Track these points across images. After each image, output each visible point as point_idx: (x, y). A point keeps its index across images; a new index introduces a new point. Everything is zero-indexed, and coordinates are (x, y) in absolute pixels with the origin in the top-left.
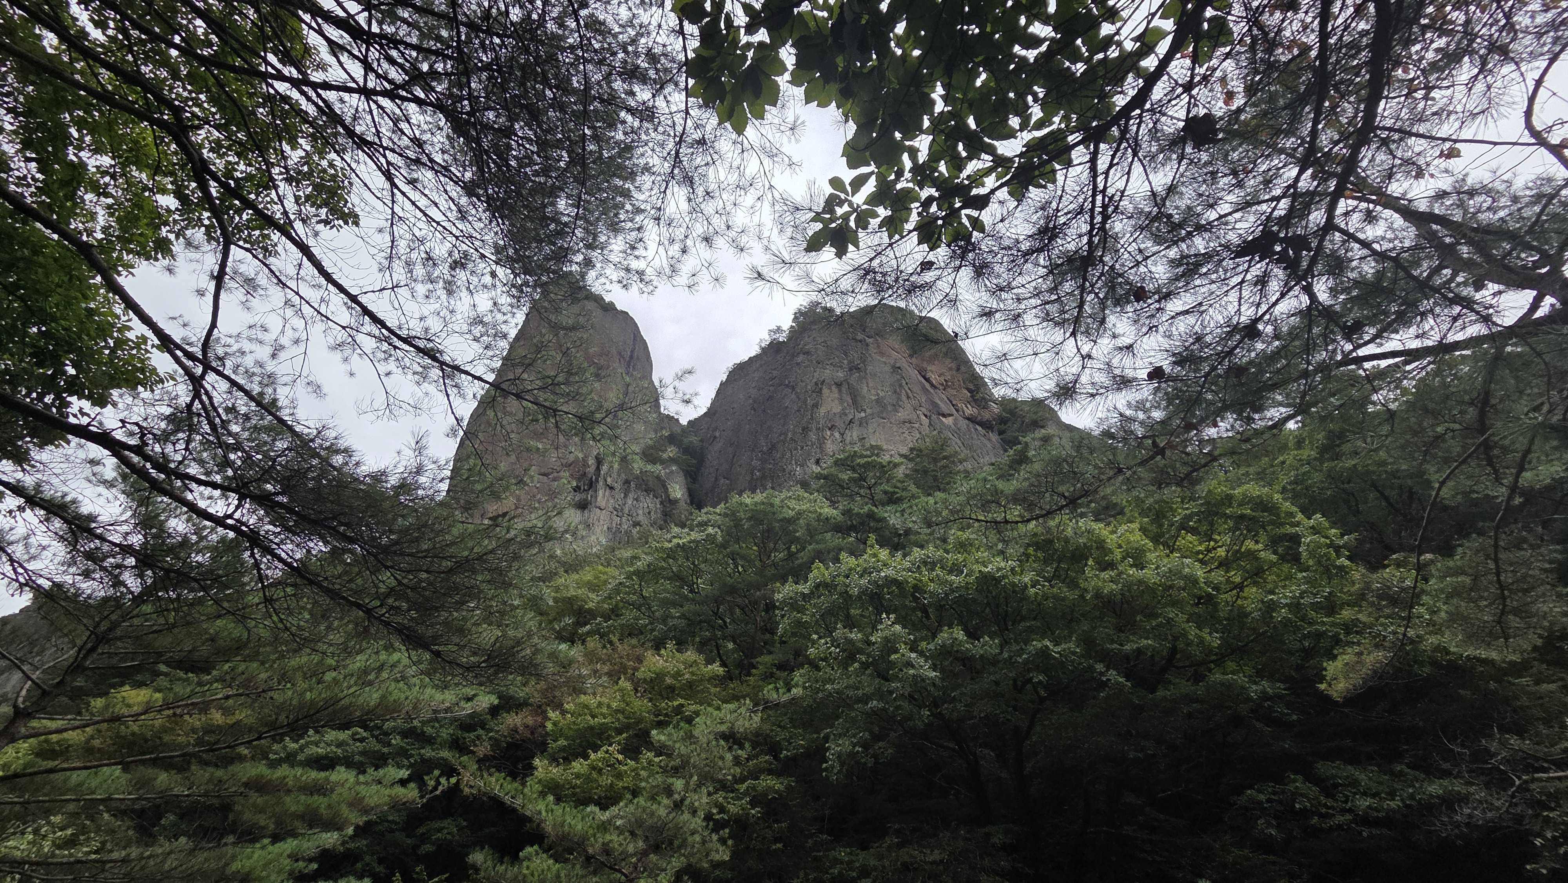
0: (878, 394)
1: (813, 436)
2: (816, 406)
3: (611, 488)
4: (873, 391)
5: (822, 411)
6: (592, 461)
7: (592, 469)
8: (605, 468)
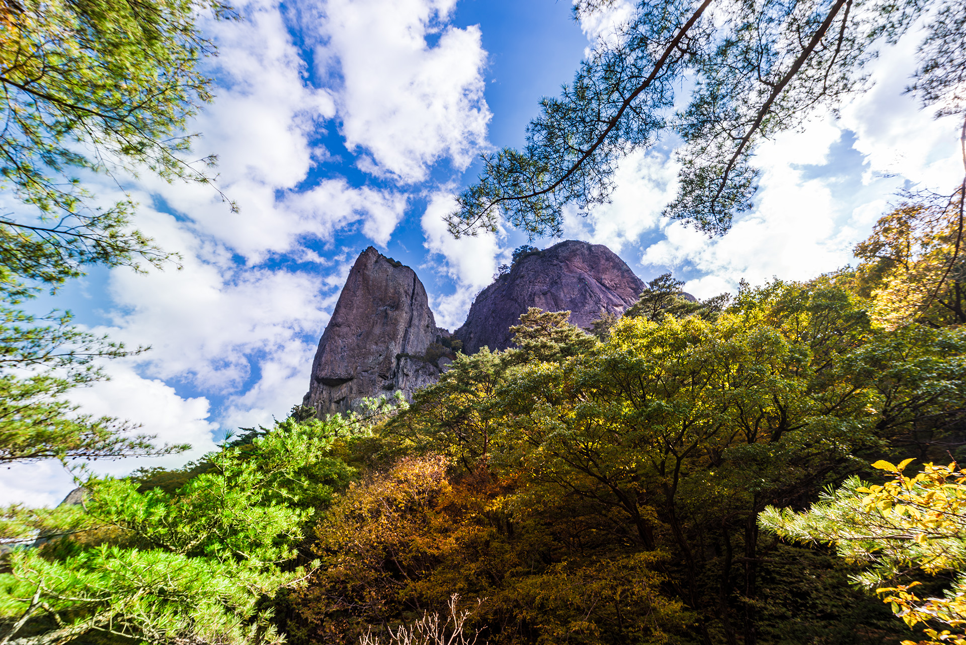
0: (571, 297)
3: (407, 375)
4: (567, 295)
6: (394, 360)
7: (394, 365)
8: (402, 363)
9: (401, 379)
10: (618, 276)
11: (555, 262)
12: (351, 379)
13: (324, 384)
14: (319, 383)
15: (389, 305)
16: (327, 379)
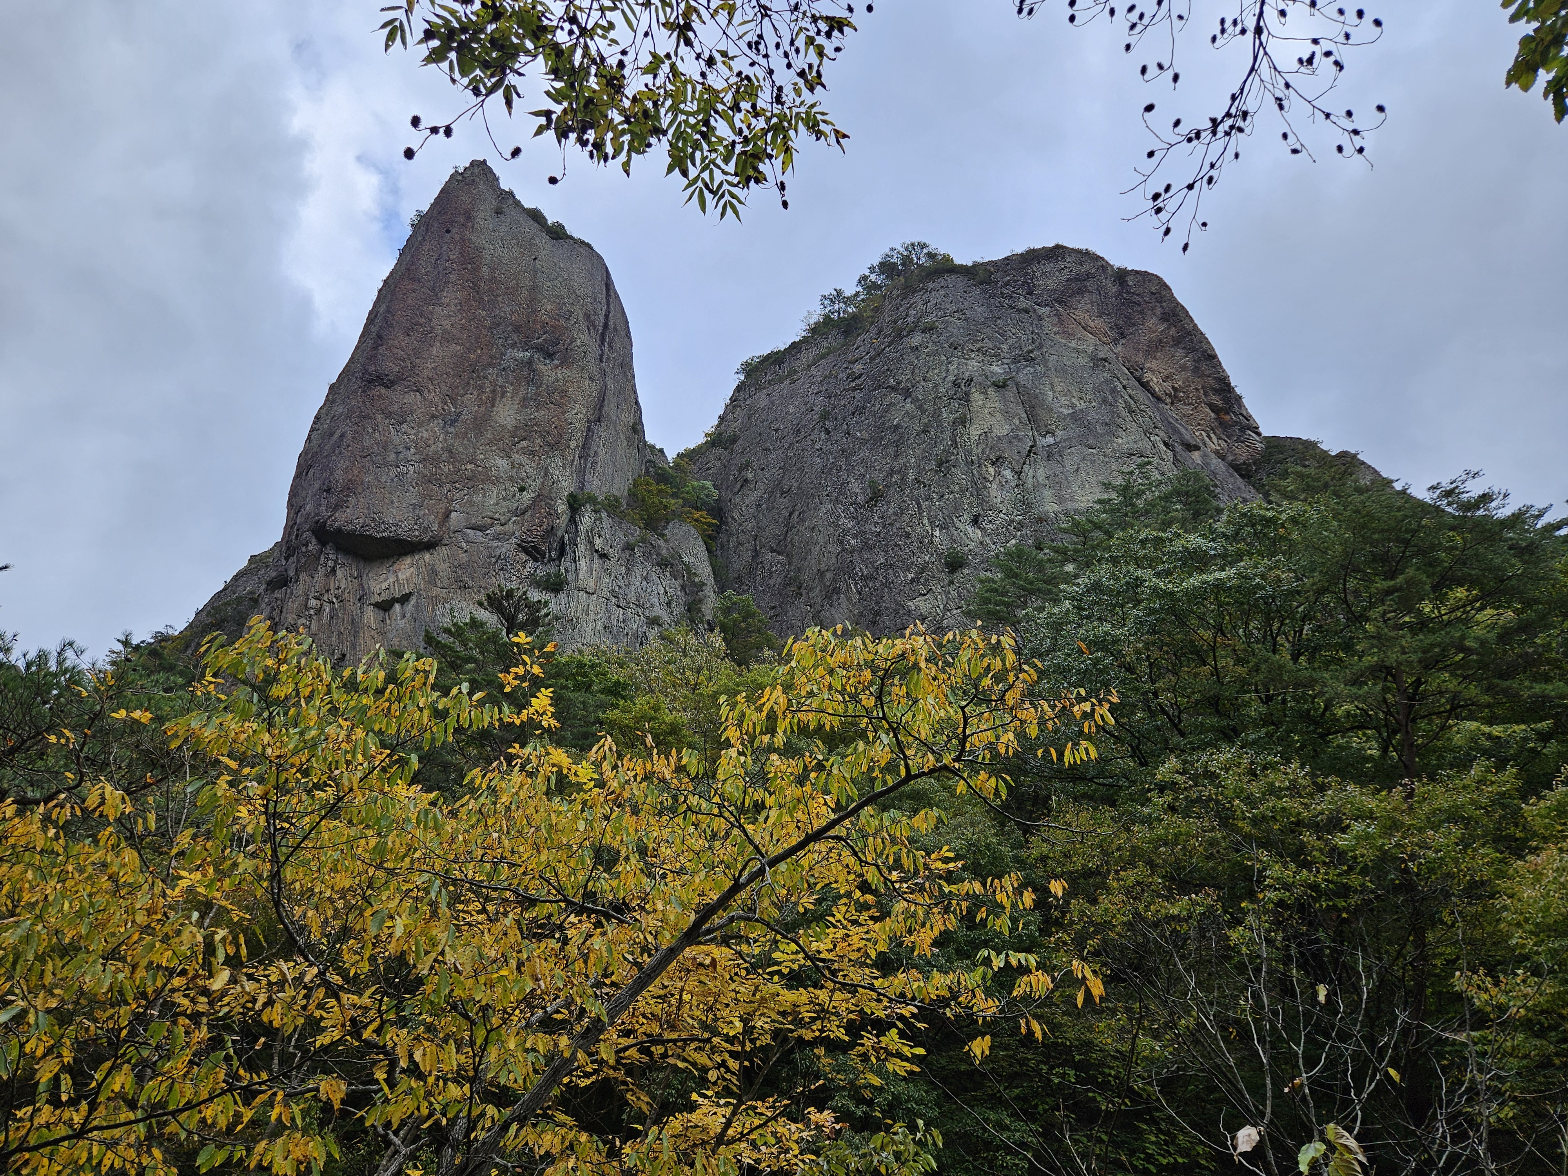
0: (1073, 406)
1: (960, 475)
2: (963, 421)
3: (604, 556)
4: (1064, 400)
5: (975, 432)
6: (562, 507)
7: (563, 521)
8: (586, 520)
9: (583, 564)
10: (1183, 368)
11: (1023, 303)
12: (431, 546)
13: (338, 549)
14: (323, 543)
15: (539, 349)
16: (351, 534)
